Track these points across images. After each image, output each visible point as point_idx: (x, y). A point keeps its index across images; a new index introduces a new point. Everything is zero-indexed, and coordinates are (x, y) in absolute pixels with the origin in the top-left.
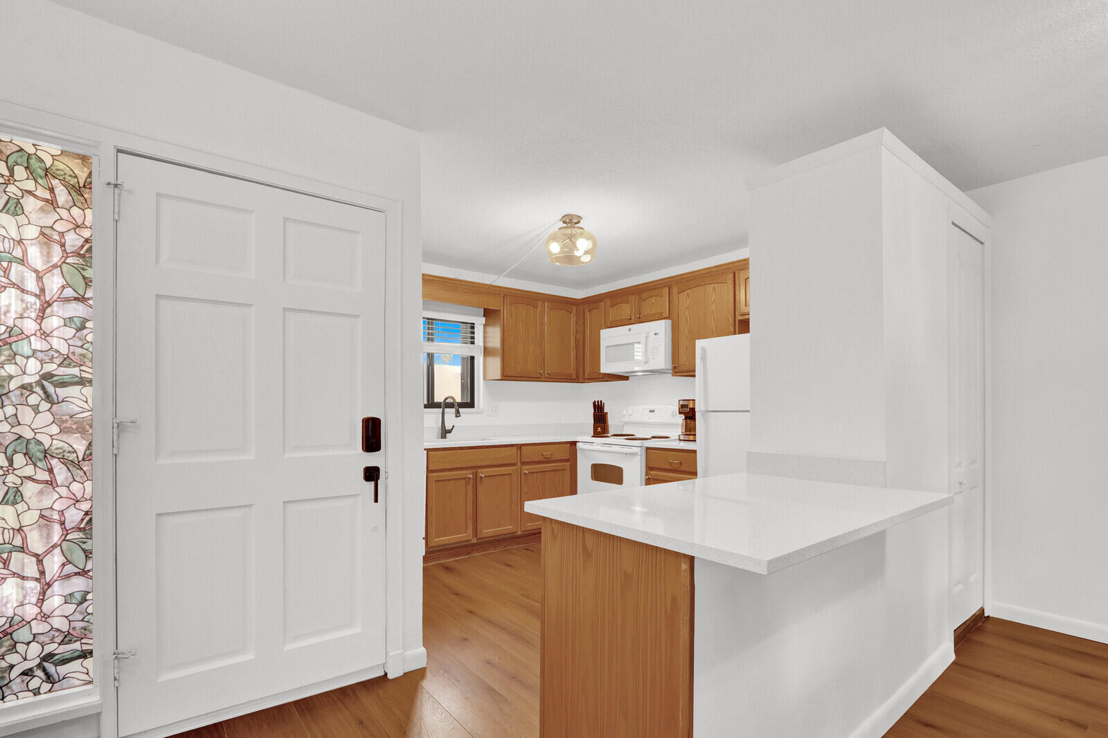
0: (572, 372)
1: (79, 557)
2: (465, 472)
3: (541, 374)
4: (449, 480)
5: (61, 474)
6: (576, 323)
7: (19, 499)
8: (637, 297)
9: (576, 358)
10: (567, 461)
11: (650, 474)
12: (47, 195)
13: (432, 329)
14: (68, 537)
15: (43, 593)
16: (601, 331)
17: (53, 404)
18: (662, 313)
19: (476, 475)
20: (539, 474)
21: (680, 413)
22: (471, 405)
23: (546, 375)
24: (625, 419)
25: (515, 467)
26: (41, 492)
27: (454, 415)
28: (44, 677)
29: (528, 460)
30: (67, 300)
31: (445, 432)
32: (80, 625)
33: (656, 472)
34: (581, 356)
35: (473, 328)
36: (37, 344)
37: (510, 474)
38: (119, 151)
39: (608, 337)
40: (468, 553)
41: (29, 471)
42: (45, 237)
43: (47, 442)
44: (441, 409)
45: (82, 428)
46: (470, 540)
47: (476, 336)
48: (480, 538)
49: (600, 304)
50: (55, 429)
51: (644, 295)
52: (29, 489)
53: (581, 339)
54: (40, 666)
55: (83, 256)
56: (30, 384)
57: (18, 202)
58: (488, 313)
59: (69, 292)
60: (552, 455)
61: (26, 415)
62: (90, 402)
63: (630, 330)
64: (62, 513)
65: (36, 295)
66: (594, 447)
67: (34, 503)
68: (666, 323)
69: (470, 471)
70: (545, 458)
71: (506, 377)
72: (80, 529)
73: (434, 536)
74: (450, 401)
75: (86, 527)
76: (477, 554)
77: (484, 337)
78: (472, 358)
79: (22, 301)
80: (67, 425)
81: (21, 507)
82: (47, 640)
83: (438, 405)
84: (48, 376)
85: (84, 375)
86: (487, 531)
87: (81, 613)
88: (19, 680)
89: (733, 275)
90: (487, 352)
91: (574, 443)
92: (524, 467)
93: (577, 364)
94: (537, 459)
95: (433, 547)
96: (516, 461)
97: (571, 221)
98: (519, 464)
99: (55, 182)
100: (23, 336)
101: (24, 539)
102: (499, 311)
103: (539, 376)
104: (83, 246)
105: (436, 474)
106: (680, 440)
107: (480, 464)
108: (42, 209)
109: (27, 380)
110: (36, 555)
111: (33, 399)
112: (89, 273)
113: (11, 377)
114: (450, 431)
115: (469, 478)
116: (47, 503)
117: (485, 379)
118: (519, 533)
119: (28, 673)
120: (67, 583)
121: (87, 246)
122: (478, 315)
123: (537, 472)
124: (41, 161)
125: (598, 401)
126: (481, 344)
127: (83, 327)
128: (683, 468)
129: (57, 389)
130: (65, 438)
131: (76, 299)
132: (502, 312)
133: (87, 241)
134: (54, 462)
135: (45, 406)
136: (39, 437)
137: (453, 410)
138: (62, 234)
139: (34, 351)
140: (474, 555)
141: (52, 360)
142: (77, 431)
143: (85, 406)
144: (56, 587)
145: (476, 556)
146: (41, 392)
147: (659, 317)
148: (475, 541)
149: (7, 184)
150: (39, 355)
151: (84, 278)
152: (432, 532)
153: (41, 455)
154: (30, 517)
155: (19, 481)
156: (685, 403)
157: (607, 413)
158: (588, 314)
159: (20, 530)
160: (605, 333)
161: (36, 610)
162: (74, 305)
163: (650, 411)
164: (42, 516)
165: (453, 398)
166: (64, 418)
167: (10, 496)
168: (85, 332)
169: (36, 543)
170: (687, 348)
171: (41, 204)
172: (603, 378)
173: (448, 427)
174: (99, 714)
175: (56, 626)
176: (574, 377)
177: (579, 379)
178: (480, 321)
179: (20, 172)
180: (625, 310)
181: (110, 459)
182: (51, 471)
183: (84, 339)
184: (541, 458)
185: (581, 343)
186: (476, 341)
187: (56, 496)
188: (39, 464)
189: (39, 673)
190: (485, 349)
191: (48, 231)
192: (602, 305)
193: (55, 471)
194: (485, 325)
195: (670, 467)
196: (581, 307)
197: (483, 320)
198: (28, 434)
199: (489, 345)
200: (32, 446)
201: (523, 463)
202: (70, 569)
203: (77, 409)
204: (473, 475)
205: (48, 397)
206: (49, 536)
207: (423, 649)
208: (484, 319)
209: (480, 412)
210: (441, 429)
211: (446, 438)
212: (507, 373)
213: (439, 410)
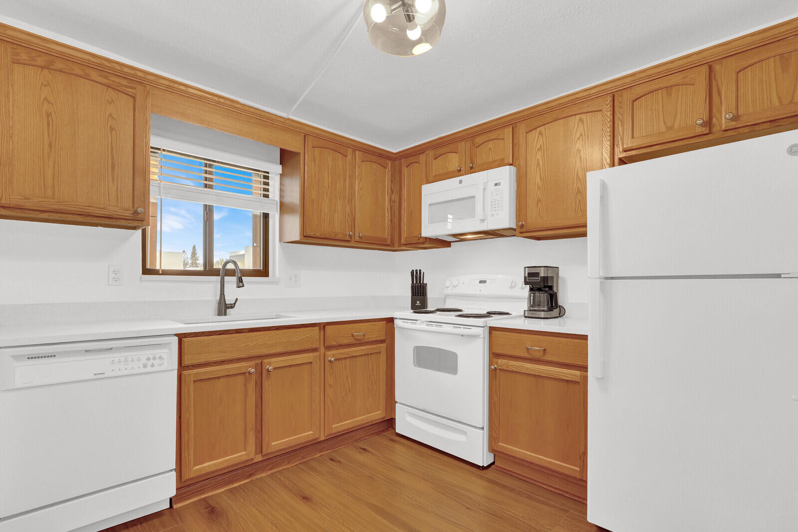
0: (386, 237)
2: (244, 364)
3: (350, 236)
4: (219, 378)
6: (392, 181)
8: (468, 144)
9: (391, 221)
10: (382, 341)
11: (497, 363)
13: (211, 173)
16: (422, 186)
18: (503, 159)
19: (260, 368)
20: (348, 361)
21: (526, 283)
22: (263, 272)
23: (357, 239)
24: (449, 291)
25: (317, 354)
27: (235, 285)
29: (334, 343)
31: (224, 308)
33: (504, 361)
34: (396, 219)
35: (266, 177)
37: (311, 363)
39: (432, 193)
40: (250, 475)
44: (219, 278)
46: (252, 459)
47: (270, 188)
48: (267, 454)
49: (421, 156)
51: (479, 140)
53: (397, 200)
58: (286, 157)
60: (364, 335)
63: (461, 182)
66: (418, 326)
68: (510, 170)
69: (252, 363)
70: (357, 339)
71: (308, 238)
73: (192, 463)
74: (230, 266)
76: (264, 475)
77: (281, 190)
78: (266, 216)
83: (216, 273)
86: (276, 444)
89: (611, 99)
90: (284, 208)
91: (391, 320)
92: (328, 353)
93: (392, 228)
94: (346, 341)
95: (188, 480)
96: (318, 346)
98: (322, 349)
102: (298, 154)
103: (348, 238)
105: (196, 371)
106: (526, 317)
107: (266, 351)
114: (232, 306)
115: (250, 373)
117: (280, 241)
118: (322, 438)
122: (273, 161)
123: (345, 358)
125: (416, 270)
126: (277, 198)
128: (548, 357)
132: (302, 155)
137: (234, 279)
140: (259, 476)
145: (261, 479)
147: (501, 163)
148: (259, 458)
152: (190, 455)
156: (533, 271)
157: (426, 284)
158: (405, 170)
160: (427, 189)
163: (481, 282)
170: (539, 200)
172: (423, 243)
173: (229, 300)
176: (389, 242)
177: (394, 245)
178: (275, 170)
180: (454, 161)
184: (352, 341)
185: (397, 205)
186: (270, 194)
190: (282, 204)
192: (422, 157)
194: (282, 175)
195: (526, 355)
196: (396, 162)
197: (279, 169)
199: (287, 200)
201: (329, 348)
204: (256, 369)
208: (281, 166)
209: (276, 283)
210: (220, 303)
211: (225, 314)
212: (309, 233)
213: (217, 279)
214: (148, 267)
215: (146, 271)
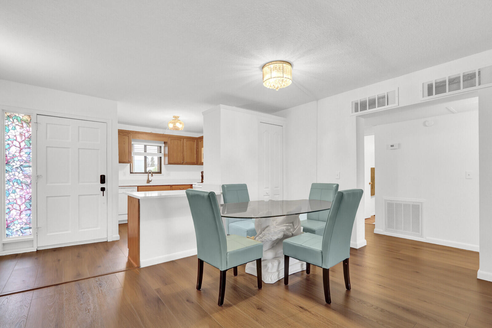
0: (195, 162)
1: (29, 206)
5: (25, 187)
6: (197, 145)
7: (15, 192)
9: (197, 157)
12: (21, 125)
14: (26, 201)
15: (21, 213)
17: (23, 171)
22: (160, 172)
23: (185, 163)
26: (20, 191)
28: (21, 232)
30: (26, 148)
31: (149, 181)
32: (29, 221)
35: (161, 148)
36: (19, 158)
38: (37, 114)
41: (18, 186)
42: (21, 134)
43: (21, 180)
45: (29, 177)
47: (162, 150)
50: (23, 177)
52: (18, 190)
54: (20, 230)
55: (29, 138)
56: (18, 167)
57: (15, 127)
58: (165, 143)
59: (26, 146)
61: (17, 174)
62: (31, 171)
64: (25, 196)
65: (19, 147)
67: (19, 193)
71: (169, 163)
72: (29, 200)
74: (150, 171)
75: (30, 200)
77: (164, 150)
78: (161, 158)
79: (16, 149)
80: (27, 176)
81: (16, 194)
82: (21, 224)
84: (21, 165)
85: (30, 165)
87: (29, 219)
88: (15, 232)
90: (165, 155)
91: (192, 185)
93: (196, 159)
97: (176, 118)
99: (23, 122)
100: (16, 156)
101: (16, 201)
102: (167, 142)
104: (29, 136)
108: (20, 128)
109: (17, 166)
110: (19, 205)
111: (18, 170)
112: (31, 142)
113: (13, 166)
114: (151, 181)
116: (21, 193)
117: (164, 164)
119: (17, 231)
120: (26, 211)
121: (30, 136)
122: (163, 144)
124: (20, 117)
125: (202, 171)
126: (163, 153)
127: (29, 154)
129: (24, 168)
130: (25, 179)
131: (28, 148)
132: (168, 143)
133: (30, 135)
134: (23, 184)
135: (21, 172)
136: (20, 179)
138: (25, 134)
139: (19, 160)
141: (22, 162)
142: (28, 177)
143: (30, 172)
144: (24, 212)
146: (20, 169)
149: (12, 123)
150: (20, 161)
151: (30, 143)
153: (20, 183)
154: (18, 196)
155: (15, 188)
158: (200, 143)
159: (15, 199)
161: (19, 217)
162: (27, 149)
164: (20, 196)
165: (151, 171)
166: (25, 174)
167: (13, 192)
168: (30, 155)
169: (19, 202)
171: (20, 127)
173: (150, 180)
174: (33, 240)
175: (24, 221)
176: (196, 163)
177: (198, 164)
179: (15, 120)
181: (36, 184)
182: (22, 186)
183: (30, 157)
185: (198, 152)
187: (23, 192)
188: (20, 185)
189: (20, 231)
191: (21, 133)
193: (23, 186)
194: (164, 147)
198: (17, 178)
199: (166, 153)
200: (18, 181)
202: (26, 208)
203: (28, 172)
205: (21, 170)
206: (22, 201)
207: (119, 235)
208: (164, 145)
209: (163, 175)
210: (148, 180)
211: (149, 183)
212: (170, 162)
213: (147, 174)
214: (131, 172)
215: (131, 173)
